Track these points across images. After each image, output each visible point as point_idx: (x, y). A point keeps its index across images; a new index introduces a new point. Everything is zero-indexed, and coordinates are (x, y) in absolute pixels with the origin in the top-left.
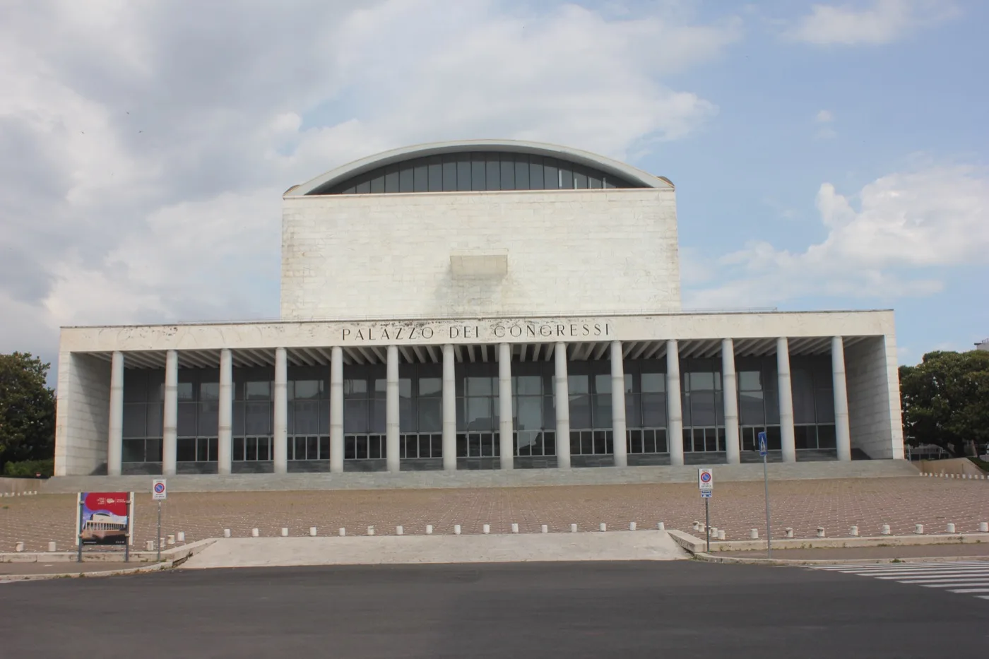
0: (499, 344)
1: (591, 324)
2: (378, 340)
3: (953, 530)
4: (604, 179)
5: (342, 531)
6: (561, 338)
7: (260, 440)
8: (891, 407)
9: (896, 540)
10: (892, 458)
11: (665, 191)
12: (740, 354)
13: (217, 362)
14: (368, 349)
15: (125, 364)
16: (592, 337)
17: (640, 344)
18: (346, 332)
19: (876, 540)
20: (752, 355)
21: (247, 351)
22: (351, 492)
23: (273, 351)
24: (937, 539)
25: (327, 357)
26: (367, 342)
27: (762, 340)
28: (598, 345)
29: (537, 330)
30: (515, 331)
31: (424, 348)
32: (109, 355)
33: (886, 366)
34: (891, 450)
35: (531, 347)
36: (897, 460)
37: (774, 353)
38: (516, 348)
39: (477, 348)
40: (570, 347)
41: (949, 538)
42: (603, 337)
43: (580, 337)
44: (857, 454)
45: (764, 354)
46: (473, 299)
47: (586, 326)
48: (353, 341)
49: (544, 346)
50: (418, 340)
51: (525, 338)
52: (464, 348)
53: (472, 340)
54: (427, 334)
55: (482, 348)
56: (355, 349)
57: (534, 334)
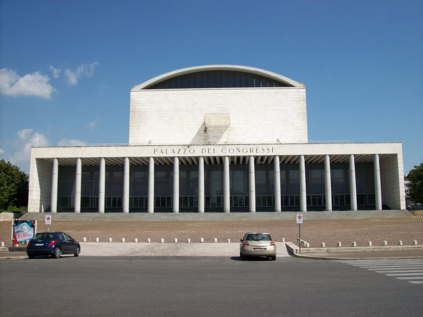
0: (224, 156)
1: (265, 147)
2: (170, 154)
3: (416, 243)
4: (274, 83)
5: (136, 240)
6: (252, 154)
7: (118, 198)
8: (400, 186)
9: (389, 248)
10: (400, 209)
11: (301, 88)
12: (333, 162)
13: (99, 163)
14: (166, 158)
15: (59, 163)
16: (266, 154)
17: (287, 157)
18: (156, 150)
19: (379, 248)
20: (339, 162)
21: (112, 158)
22: (156, 222)
23: (124, 158)
24: (408, 248)
25: (148, 161)
26: (165, 155)
27: (343, 155)
28: (269, 157)
29: (241, 150)
30: (231, 151)
31: (190, 158)
32: (52, 160)
33: (398, 167)
34: (400, 205)
35: (238, 158)
36: (402, 210)
37: (348, 161)
38: (232, 158)
39: (215, 158)
40: (256, 158)
41: (414, 247)
42: (271, 154)
43: (260, 153)
44: (385, 207)
45: (344, 162)
46: (215, 136)
47: (263, 149)
48: (158, 154)
49: (244, 158)
50: (188, 154)
51: (236, 154)
52: (209, 158)
53: (211, 154)
54: (192, 151)
55: (217, 158)
56: (160, 158)
57: (239, 152)
